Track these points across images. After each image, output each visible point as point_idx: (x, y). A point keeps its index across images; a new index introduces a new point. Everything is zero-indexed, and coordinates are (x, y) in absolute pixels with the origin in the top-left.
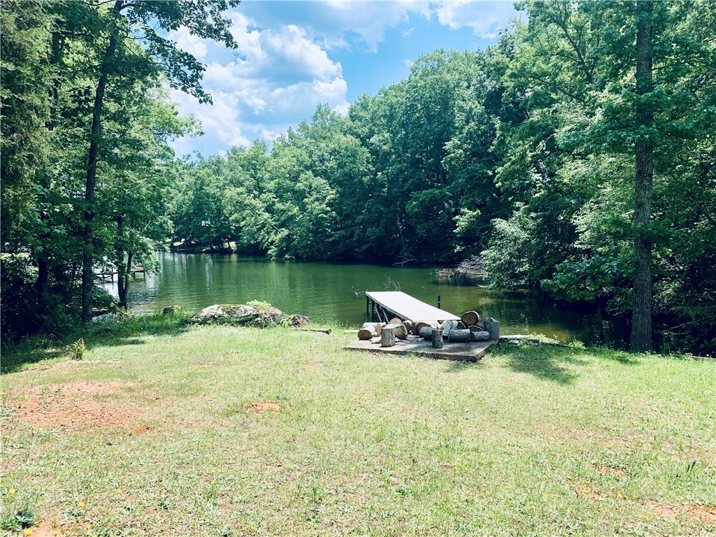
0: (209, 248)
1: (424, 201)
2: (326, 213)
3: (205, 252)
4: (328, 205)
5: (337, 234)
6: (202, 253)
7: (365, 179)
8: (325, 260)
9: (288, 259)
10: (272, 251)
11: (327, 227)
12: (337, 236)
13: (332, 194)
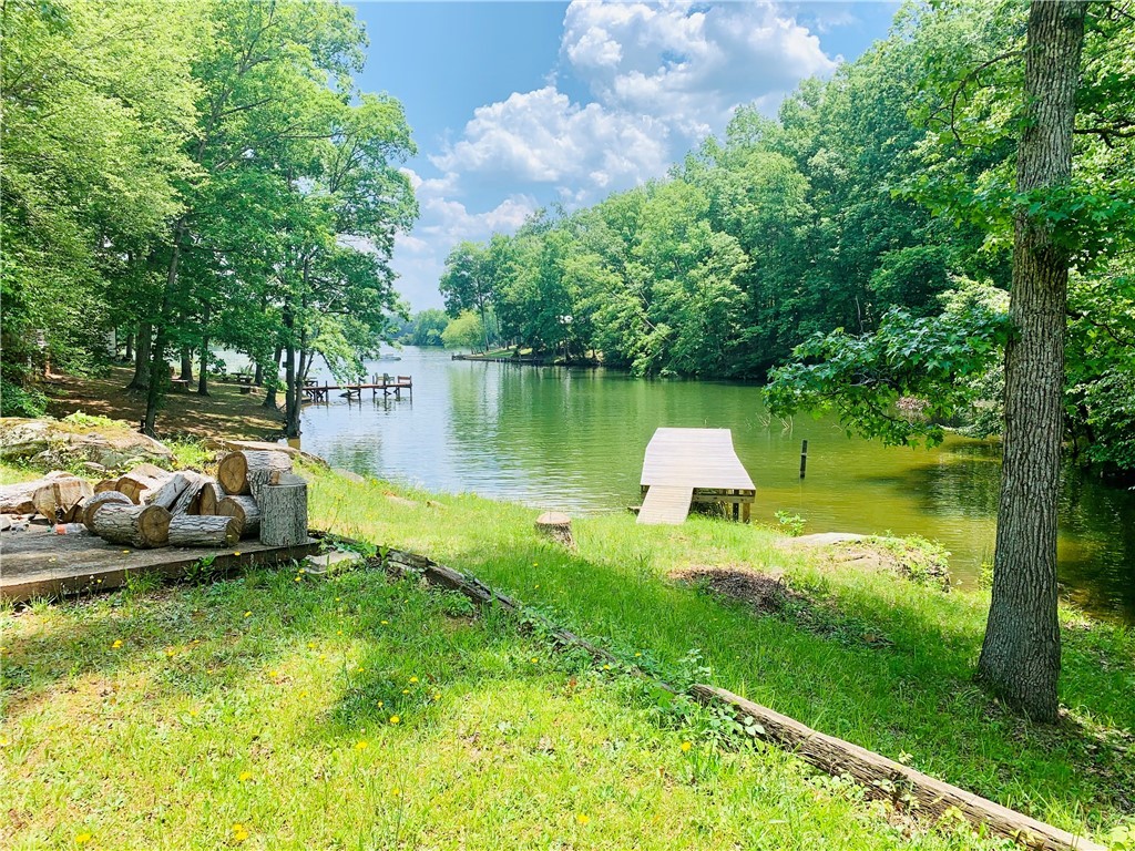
0: (564, 358)
1: (903, 268)
2: (730, 295)
3: (558, 364)
4: (734, 281)
5: (747, 333)
6: (553, 365)
7: (800, 232)
8: (728, 378)
9: (666, 376)
10: (641, 362)
11: (733, 320)
12: (747, 335)
13: (741, 261)
